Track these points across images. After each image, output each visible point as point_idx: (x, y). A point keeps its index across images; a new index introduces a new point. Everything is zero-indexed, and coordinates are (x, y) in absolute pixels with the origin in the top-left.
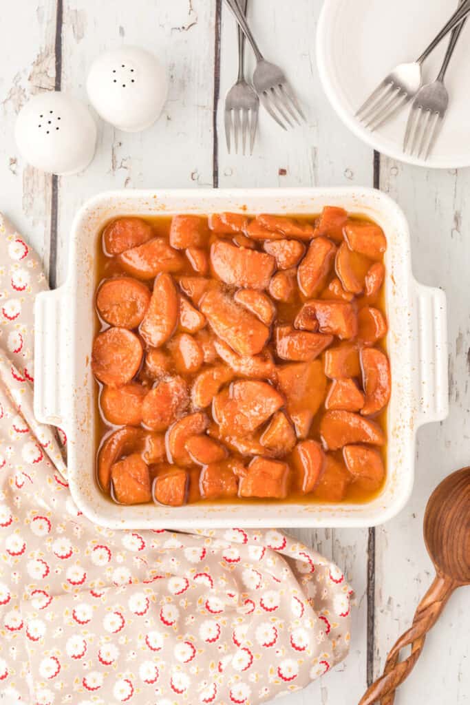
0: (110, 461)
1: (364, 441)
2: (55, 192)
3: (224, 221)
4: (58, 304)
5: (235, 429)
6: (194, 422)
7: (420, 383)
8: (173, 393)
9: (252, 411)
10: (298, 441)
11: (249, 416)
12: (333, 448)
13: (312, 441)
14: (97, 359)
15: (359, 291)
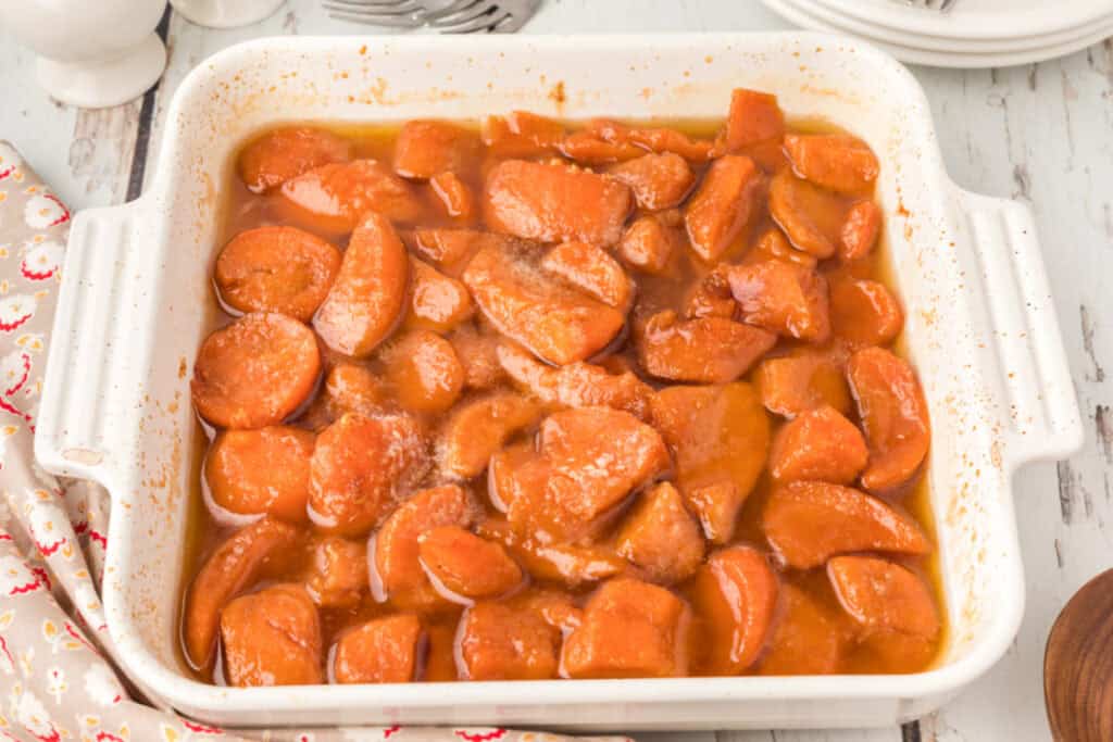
0: (219, 591)
1: (877, 545)
2: (144, 137)
3: (515, 129)
4: (125, 229)
5: (546, 512)
6: (441, 500)
7: (1003, 377)
8: (390, 433)
9: (590, 467)
10: (710, 548)
11: (581, 479)
12: (802, 562)
13: (745, 549)
14: (207, 376)
15: (826, 250)
